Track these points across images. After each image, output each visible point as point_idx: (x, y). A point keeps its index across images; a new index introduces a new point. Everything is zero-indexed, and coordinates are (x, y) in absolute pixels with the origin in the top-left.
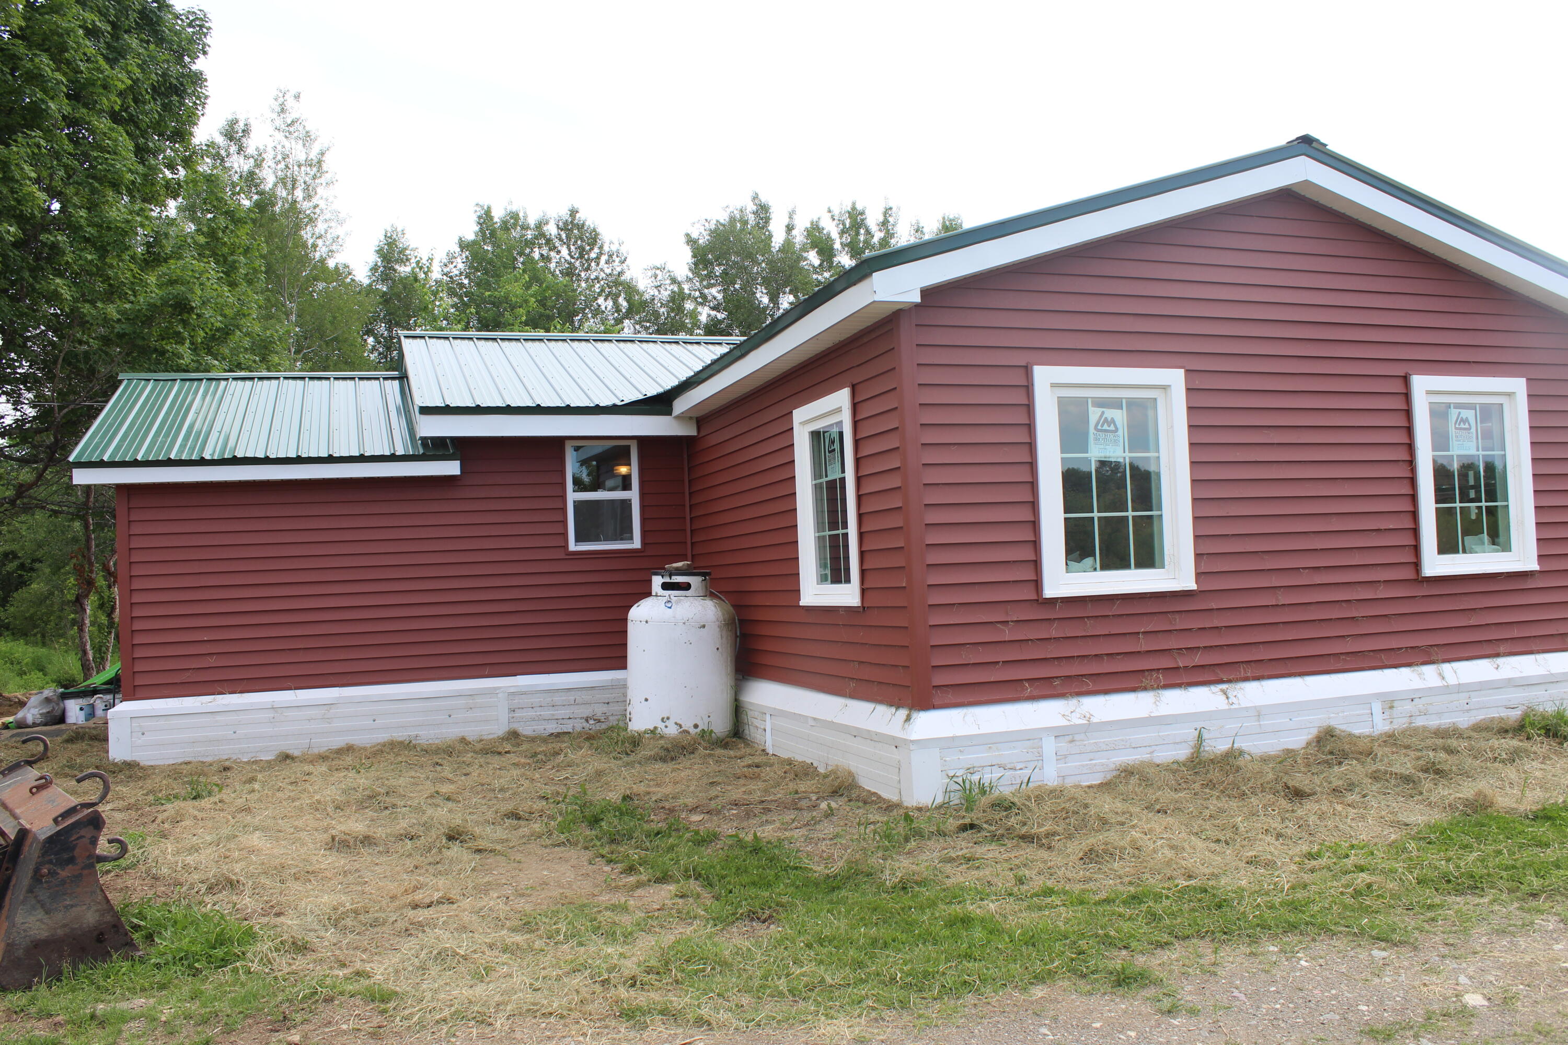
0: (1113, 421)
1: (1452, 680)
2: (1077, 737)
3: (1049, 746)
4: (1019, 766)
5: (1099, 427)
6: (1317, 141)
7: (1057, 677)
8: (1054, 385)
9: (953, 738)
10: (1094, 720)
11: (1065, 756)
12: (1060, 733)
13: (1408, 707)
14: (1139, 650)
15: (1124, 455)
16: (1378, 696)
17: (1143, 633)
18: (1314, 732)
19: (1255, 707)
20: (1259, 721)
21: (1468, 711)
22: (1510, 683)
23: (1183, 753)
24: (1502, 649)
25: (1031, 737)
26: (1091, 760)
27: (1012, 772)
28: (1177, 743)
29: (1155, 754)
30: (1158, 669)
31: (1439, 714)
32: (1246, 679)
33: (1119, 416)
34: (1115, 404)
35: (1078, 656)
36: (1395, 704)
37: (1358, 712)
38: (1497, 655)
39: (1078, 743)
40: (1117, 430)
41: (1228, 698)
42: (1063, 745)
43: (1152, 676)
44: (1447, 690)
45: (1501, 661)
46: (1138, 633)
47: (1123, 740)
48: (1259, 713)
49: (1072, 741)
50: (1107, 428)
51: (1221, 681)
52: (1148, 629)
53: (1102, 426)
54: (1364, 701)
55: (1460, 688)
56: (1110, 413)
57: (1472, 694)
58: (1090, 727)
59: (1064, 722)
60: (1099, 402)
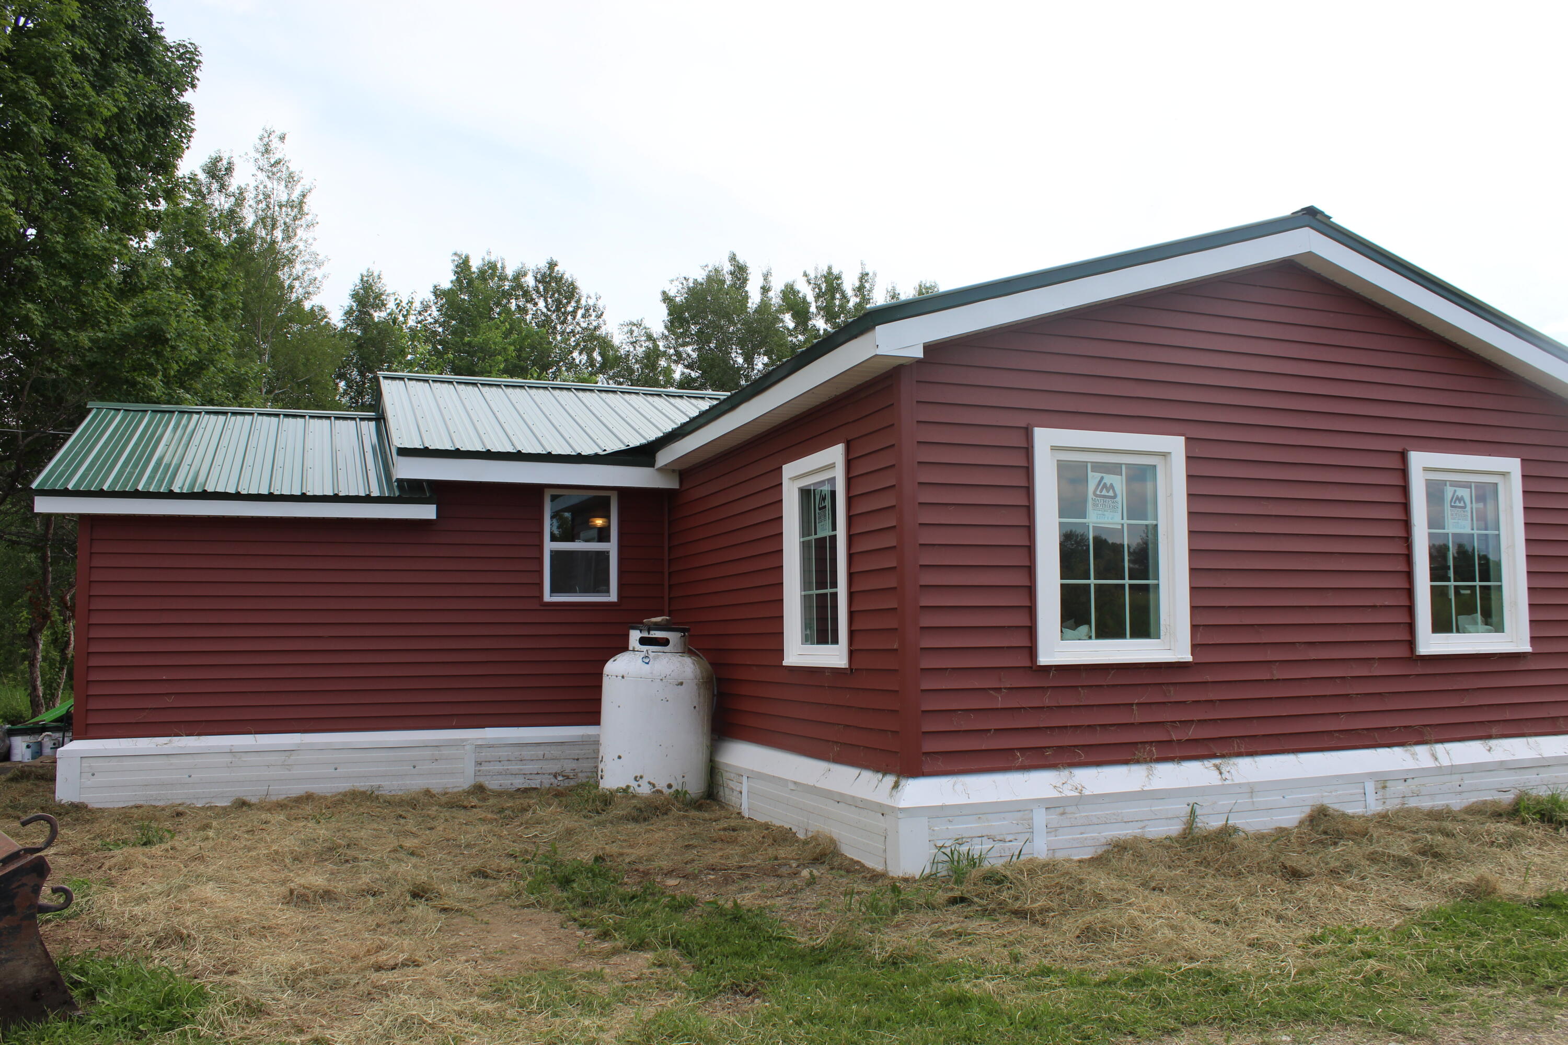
0: (1112, 486)
1: (1445, 761)
2: (1068, 809)
3: (1040, 818)
4: (1009, 838)
5: (1098, 493)
6: (1322, 213)
7: (1049, 747)
8: (1054, 448)
9: (942, 807)
10: (1086, 792)
11: (1056, 829)
12: (1050, 805)
13: (1401, 787)
14: (1132, 721)
15: (1122, 522)
16: (1371, 775)
17: (1138, 704)
18: (1307, 811)
19: (1249, 783)
20: (1252, 797)
21: (1461, 793)
22: (1502, 766)
23: (1175, 828)
24: (1494, 731)
25: (1022, 808)
26: (1082, 833)
27: (1001, 844)
28: (1170, 819)
29: (1147, 829)
30: (1152, 742)
31: (1432, 795)
32: (1239, 755)
33: (1118, 482)
34: (1114, 469)
35: (1071, 727)
36: (1388, 784)
37: (1351, 791)
38: (1490, 737)
39: (1069, 816)
40: (1115, 496)
41: (1221, 773)
42: (1054, 817)
43: (1145, 748)
44: (1440, 771)
45: (1493, 743)
46: (1132, 704)
47: (1114, 814)
48: (1252, 789)
49: (1063, 814)
50: (1106, 494)
51: (1214, 756)
52: (1142, 700)
53: (1101, 491)
54: (1357, 780)
55: (1453, 770)
56: (1109, 479)
57: (1465, 776)
58: (1082, 800)
59: (1055, 794)
60: (1098, 467)
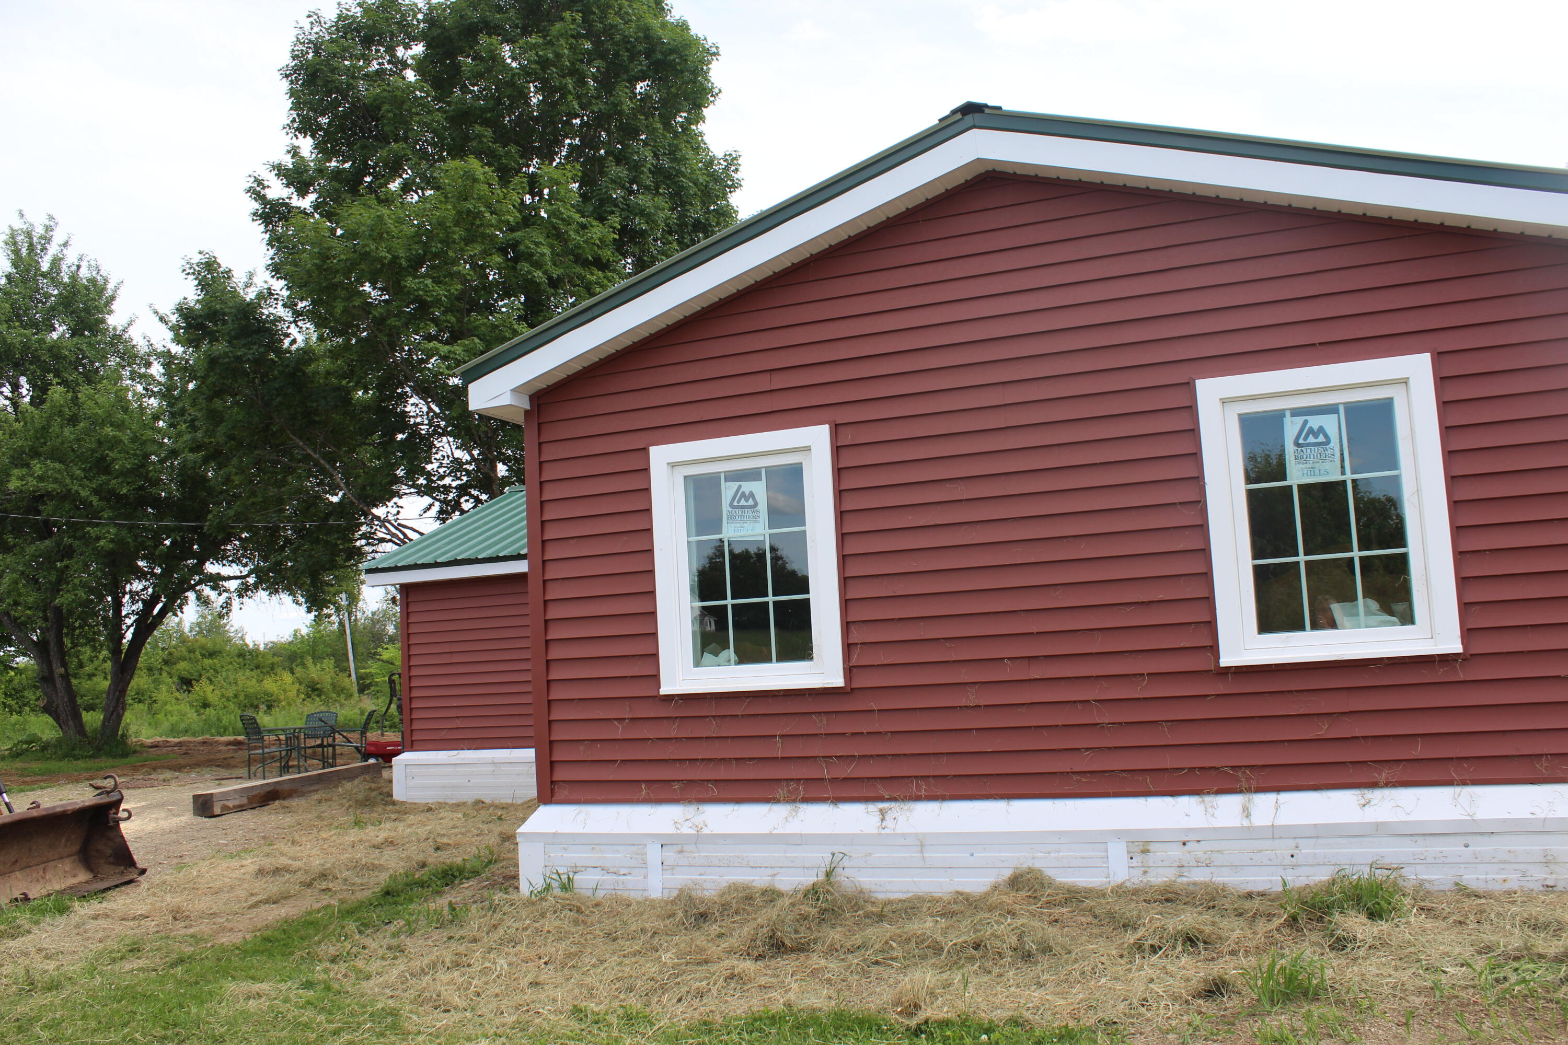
0: (752, 495)
1: (1284, 819)
2: (686, 848)
3: (654, 854)
4: (622, 871)
5: (735, 504)
6: (986, 106)
7: (678, 781)
8: (673, 465)
9: (555, 834)
10: (706, 831)
11: (673, 868)
12: (665, 842)
13: (1176, 853)
14: (775, 755)
15: (764, 532)
16: (1119, 834)
17: (782, 736)
18: (1007, 874)
19: (916, 834)
20: (922, 852)
21: (1293, 867)
22: (1379, 830)
23: (809, 879)
24: (1383, 777)
25: (636, 842)
26: (701, 875)
27: (614, 877)
28: (808, 868)
29: (777, 878)
30: (799, 780)
31: (1235, 867)
32: (918, 799)
33: (759, 489)
34: (752, 475)
35: (703, 760)
36: (1151, 847)
37: (1082, 854)
38: (1374, 785)
39: (687, 855)
40: (756, 505)
41: (883, 820)
42: (670, 855)
43: (788, 786)
44: (1250, 833)
45: (1376, 795)
46: (775, 736)
47: (738, 857)
48: (922, 842)
49: (681, 852)
50: (745, 504)
51: (881, 799)
52: (785, 732)
53: (739, 501)
54: (1099, 839)
55: (1274, 832)
56: (747, 487)
57: (1302, 843)
58: (699, 839)
59: (670, 830)
60: (734, 476)
